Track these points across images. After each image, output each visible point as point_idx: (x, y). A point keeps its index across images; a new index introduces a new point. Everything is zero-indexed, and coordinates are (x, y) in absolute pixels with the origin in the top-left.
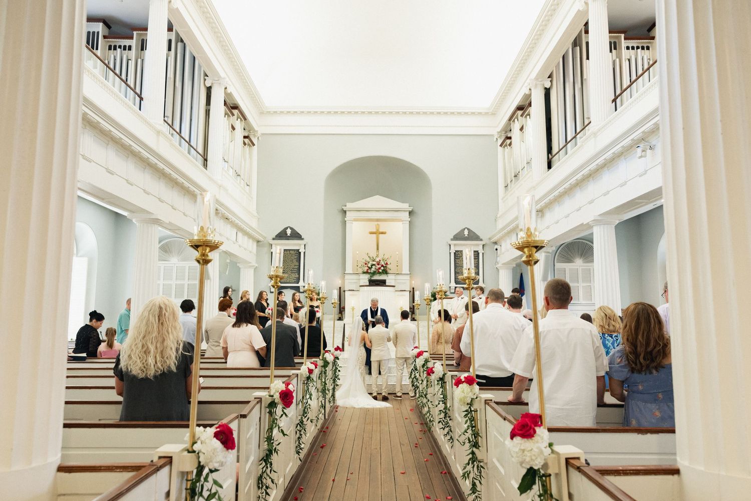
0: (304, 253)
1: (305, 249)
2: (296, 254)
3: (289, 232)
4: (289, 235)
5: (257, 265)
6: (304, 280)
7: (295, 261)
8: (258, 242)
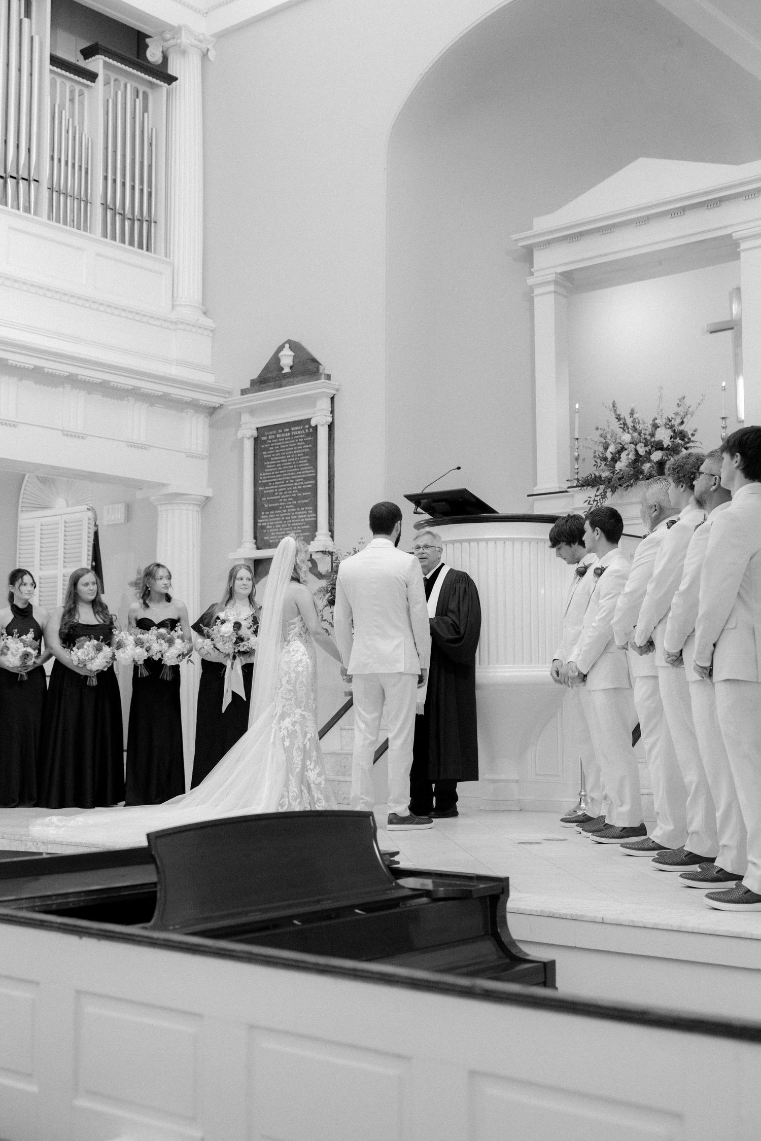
0: (331, 427)
1: (332, 412)
2: (308, 435)
3: (287, 359)
4: (287, 370)
5: (210, 492)
6: (331, 530)
7: (304, 461)
8: (212, 411)
